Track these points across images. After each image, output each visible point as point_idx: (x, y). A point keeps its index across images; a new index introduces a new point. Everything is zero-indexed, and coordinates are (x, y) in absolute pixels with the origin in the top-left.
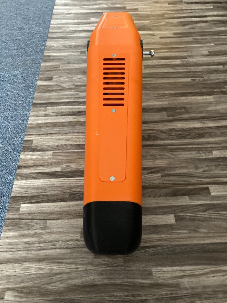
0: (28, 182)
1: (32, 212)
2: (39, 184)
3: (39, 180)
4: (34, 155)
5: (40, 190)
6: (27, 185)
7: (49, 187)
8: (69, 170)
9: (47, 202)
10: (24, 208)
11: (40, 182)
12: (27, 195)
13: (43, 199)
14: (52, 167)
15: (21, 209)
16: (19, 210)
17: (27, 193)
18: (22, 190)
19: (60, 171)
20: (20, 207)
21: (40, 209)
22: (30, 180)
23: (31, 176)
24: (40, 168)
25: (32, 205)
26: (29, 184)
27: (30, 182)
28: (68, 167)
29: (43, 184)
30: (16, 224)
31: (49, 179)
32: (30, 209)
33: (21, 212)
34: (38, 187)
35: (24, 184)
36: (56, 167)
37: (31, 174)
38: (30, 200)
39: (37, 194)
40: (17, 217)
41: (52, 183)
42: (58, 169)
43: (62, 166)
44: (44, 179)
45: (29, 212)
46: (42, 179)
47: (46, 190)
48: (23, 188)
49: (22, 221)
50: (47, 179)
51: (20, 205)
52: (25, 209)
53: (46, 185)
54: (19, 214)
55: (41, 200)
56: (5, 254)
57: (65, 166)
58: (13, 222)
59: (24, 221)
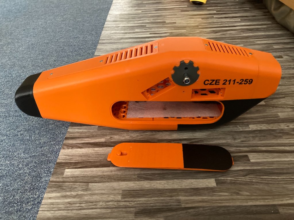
0: (73, 151)
1: (76, 176)
2: (84, 152)
3: (84, 149)
4: (81, 129)
5: (84, 157)
6: (72, 153)
7: (93, 155)
8: (112, 141)
9: (91, 167)
10: (67, 172)
11: (85, 151)
12: (71, 161)
13: (86, 165)
14: (97, 138)
15: (65, 174)
16: (63, 174)
17: (71, 159)
18: (67, 157)
19: (104, 141)
20: (64, 172)
21: (83, 173)
22: (76, 149)
23: (76, 145)
24: (86, 139)
25: (76, 170)
26: (74, 153)
27: (76, 150)
28: (112, 138)
29: (88, 152)
30: (59, 186)
31: (94, 148)
32: (74, 173)
33: (65, 176)
34: (82, 155)
35: (70, 152)
36: (101, 138)
37: (77, 144)
38: (74, 166)
39: (81, 161)
40: (61, 180)
41: (96, 152)
42: (103, 140)
43: (106, 137)
44: (89, 148)
45: (72, 176)
46: (87, 148)
47: (90, 157)
48: (68, 156)
49: (65, 183)
50: (91, 148)
51: (65, 169)
52: (69, 174)
53: (91, 153)
54: (63, 178)
55: (84, 166)
56: (46, 212)
57: (109, 138)
58: (57, 184)
59: (67, 183)
